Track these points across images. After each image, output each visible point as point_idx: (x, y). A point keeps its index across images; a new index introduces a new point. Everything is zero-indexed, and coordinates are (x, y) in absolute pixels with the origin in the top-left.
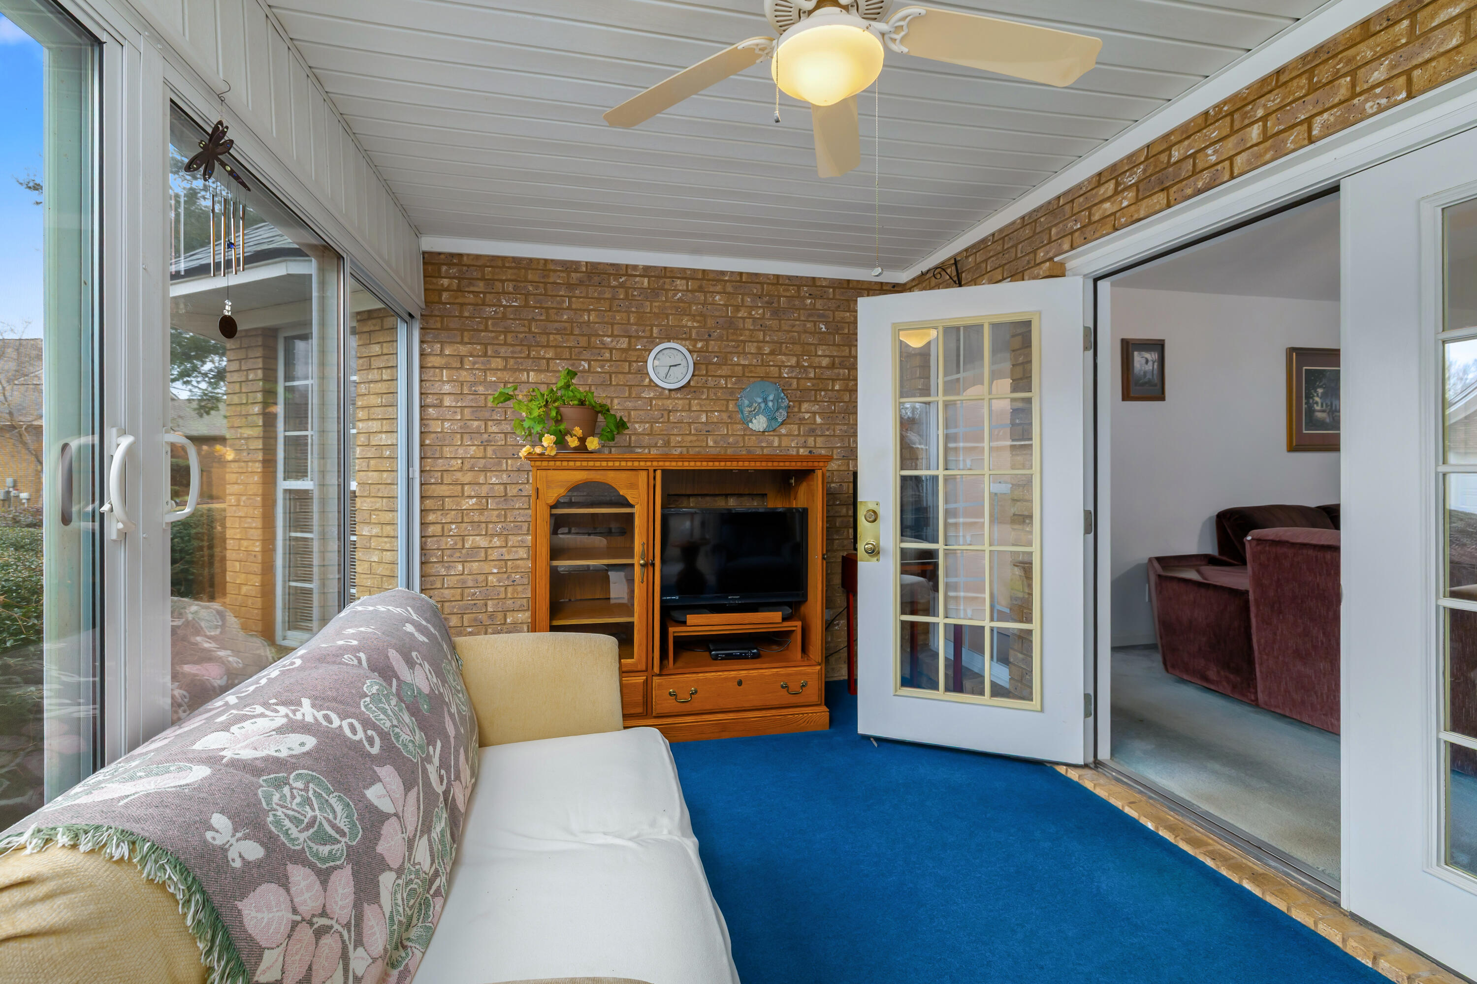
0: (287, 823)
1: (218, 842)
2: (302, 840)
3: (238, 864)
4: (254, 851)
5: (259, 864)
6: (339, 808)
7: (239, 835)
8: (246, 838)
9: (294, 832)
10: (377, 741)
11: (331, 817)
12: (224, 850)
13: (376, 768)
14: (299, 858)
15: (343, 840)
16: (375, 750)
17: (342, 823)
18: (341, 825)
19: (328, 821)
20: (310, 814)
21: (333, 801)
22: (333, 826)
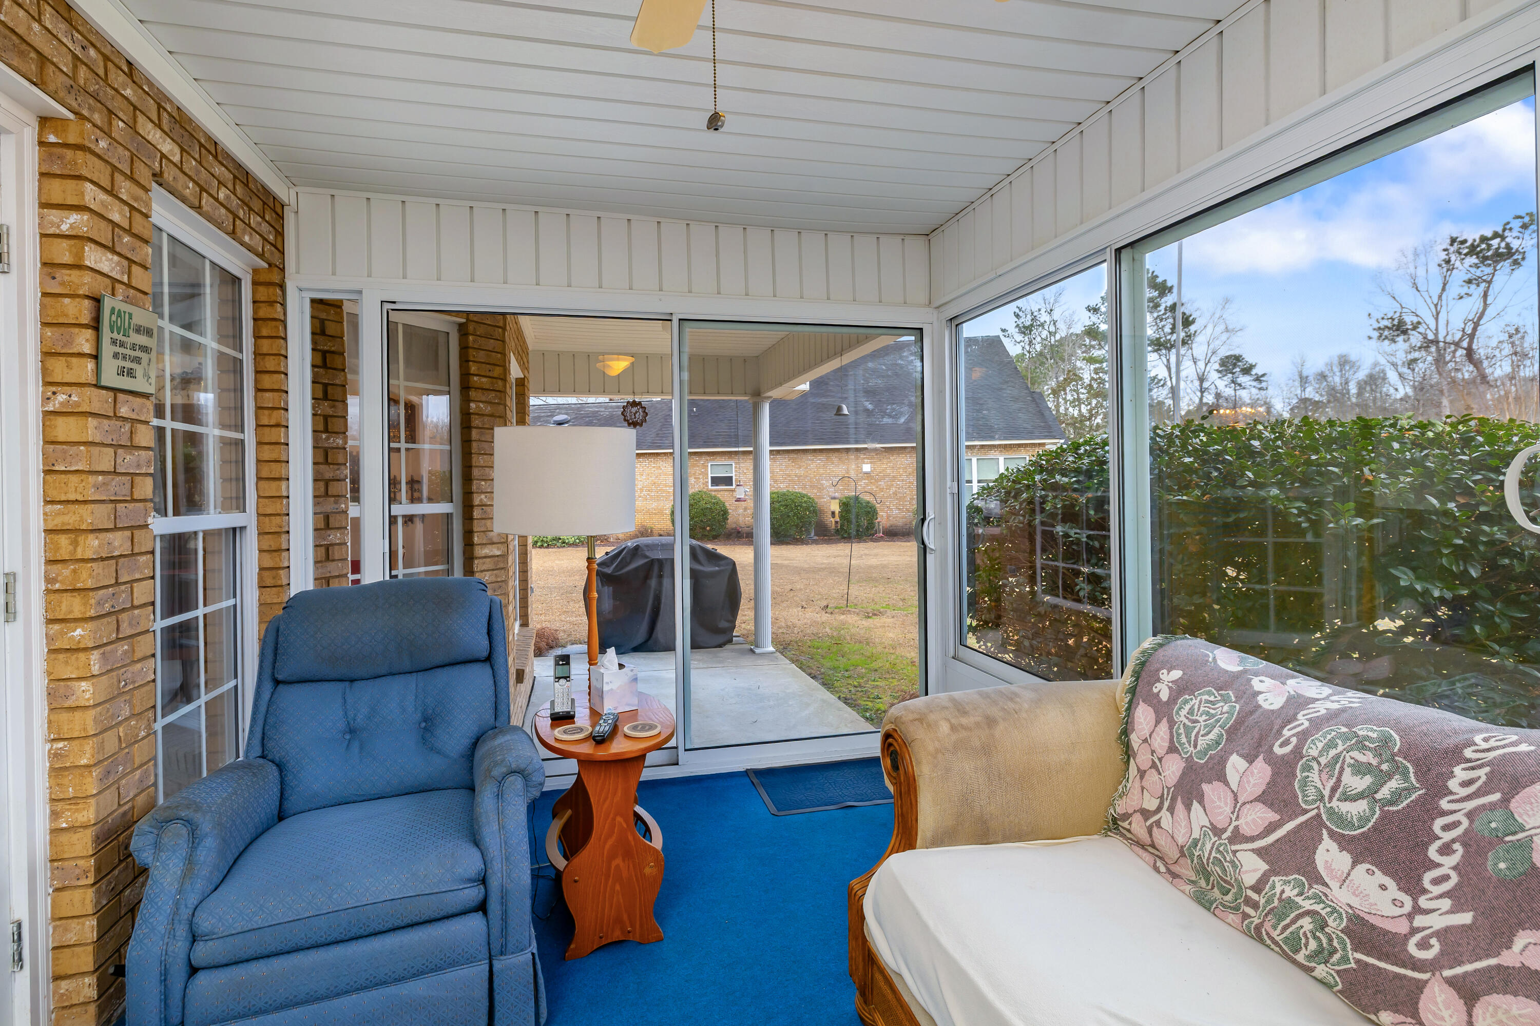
0: (1187, 707)
1: (1161, 676)
2: (1181, 719)
3: (1155, 691)
4: (1164, 696)
5: (1160, 700)
6: (1212, 736)
7: (1170, 684)
8: (1170, 688)
9: (1184, 712)
10: (1288, 749)
11: (1202, 733)
12: (1159, 680)
13: (1261, 757)
14: (1172, 723)
15: (1192, 748)
16: (1278, 750)
17: (1202, 743)
18: (1200, 742)
19: (1198, 733)
20: (1201, 719)
21: (1216, 730)
22: (1197, 736)
